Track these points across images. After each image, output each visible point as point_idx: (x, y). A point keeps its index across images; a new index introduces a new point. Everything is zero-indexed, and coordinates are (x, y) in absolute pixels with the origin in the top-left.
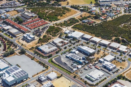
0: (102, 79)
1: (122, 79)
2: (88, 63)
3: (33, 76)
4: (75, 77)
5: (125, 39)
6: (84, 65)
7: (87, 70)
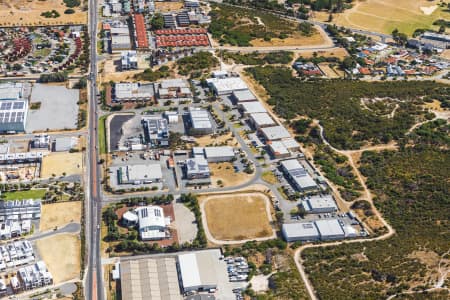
0: (145, 186)
1: (189, 203)
2: (164, 147)
3: (34, 132)
4: (102, 162)
5: (322, 129)
6: (152, 148)
7: (144, 159)
